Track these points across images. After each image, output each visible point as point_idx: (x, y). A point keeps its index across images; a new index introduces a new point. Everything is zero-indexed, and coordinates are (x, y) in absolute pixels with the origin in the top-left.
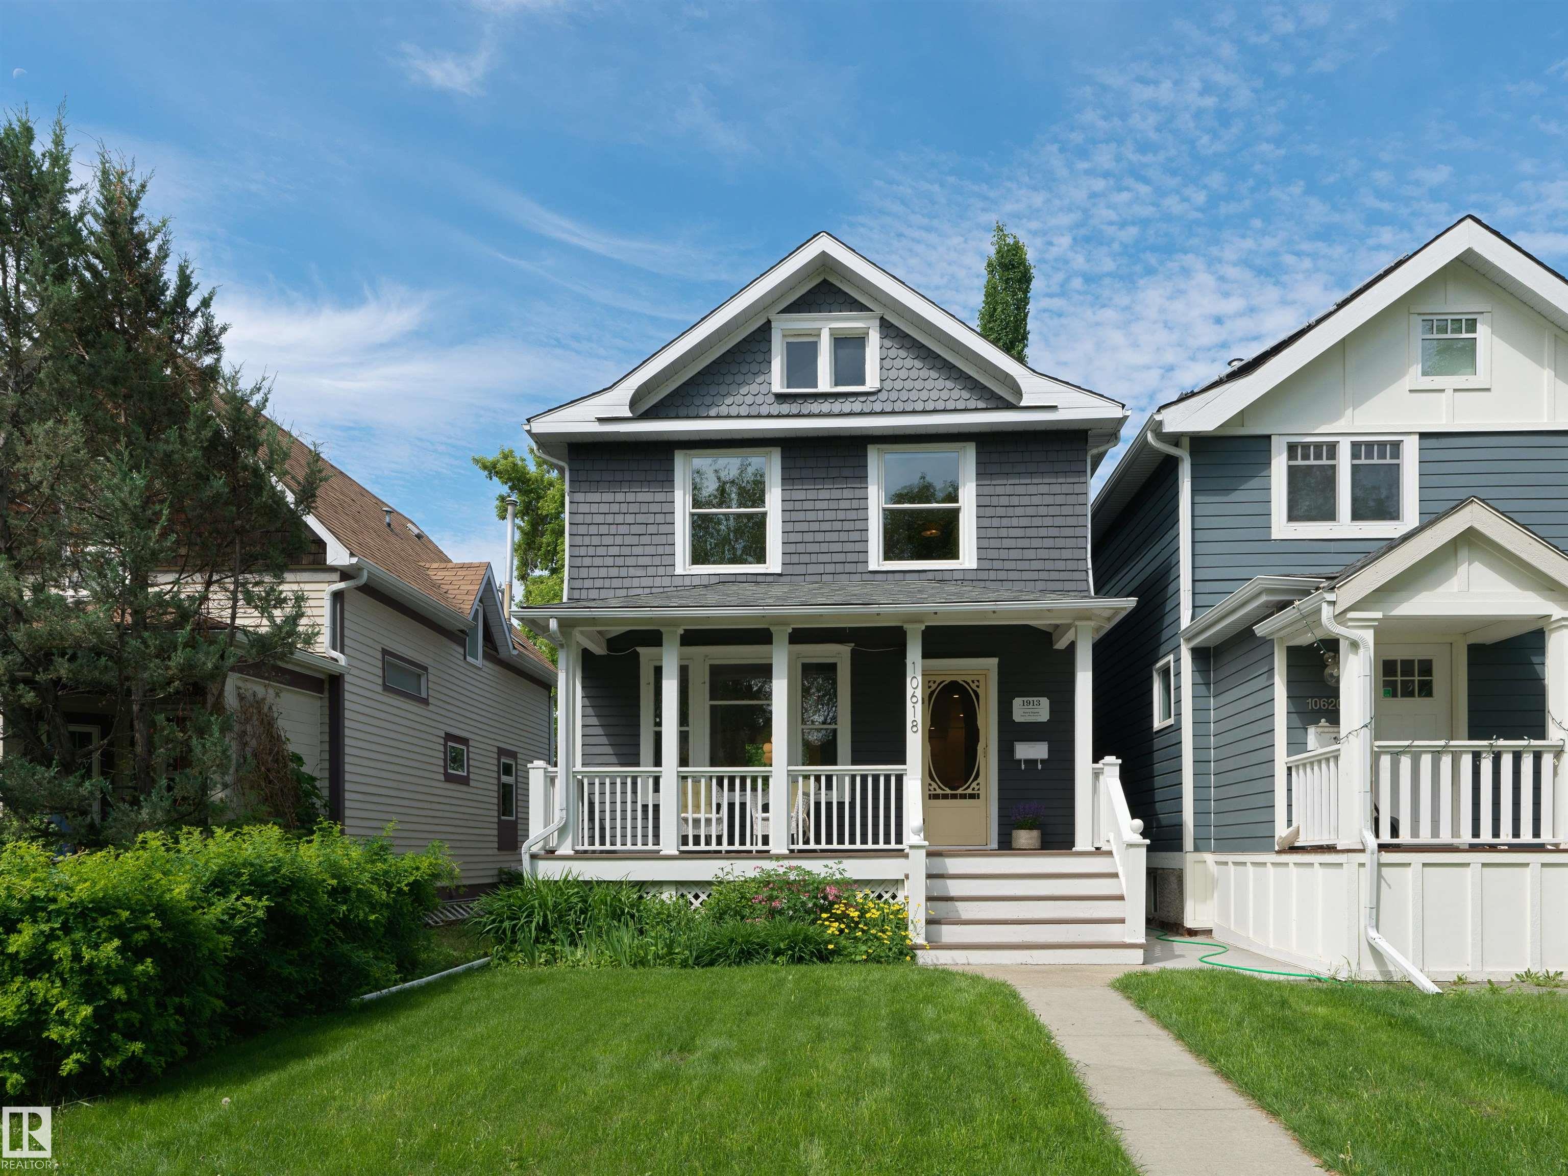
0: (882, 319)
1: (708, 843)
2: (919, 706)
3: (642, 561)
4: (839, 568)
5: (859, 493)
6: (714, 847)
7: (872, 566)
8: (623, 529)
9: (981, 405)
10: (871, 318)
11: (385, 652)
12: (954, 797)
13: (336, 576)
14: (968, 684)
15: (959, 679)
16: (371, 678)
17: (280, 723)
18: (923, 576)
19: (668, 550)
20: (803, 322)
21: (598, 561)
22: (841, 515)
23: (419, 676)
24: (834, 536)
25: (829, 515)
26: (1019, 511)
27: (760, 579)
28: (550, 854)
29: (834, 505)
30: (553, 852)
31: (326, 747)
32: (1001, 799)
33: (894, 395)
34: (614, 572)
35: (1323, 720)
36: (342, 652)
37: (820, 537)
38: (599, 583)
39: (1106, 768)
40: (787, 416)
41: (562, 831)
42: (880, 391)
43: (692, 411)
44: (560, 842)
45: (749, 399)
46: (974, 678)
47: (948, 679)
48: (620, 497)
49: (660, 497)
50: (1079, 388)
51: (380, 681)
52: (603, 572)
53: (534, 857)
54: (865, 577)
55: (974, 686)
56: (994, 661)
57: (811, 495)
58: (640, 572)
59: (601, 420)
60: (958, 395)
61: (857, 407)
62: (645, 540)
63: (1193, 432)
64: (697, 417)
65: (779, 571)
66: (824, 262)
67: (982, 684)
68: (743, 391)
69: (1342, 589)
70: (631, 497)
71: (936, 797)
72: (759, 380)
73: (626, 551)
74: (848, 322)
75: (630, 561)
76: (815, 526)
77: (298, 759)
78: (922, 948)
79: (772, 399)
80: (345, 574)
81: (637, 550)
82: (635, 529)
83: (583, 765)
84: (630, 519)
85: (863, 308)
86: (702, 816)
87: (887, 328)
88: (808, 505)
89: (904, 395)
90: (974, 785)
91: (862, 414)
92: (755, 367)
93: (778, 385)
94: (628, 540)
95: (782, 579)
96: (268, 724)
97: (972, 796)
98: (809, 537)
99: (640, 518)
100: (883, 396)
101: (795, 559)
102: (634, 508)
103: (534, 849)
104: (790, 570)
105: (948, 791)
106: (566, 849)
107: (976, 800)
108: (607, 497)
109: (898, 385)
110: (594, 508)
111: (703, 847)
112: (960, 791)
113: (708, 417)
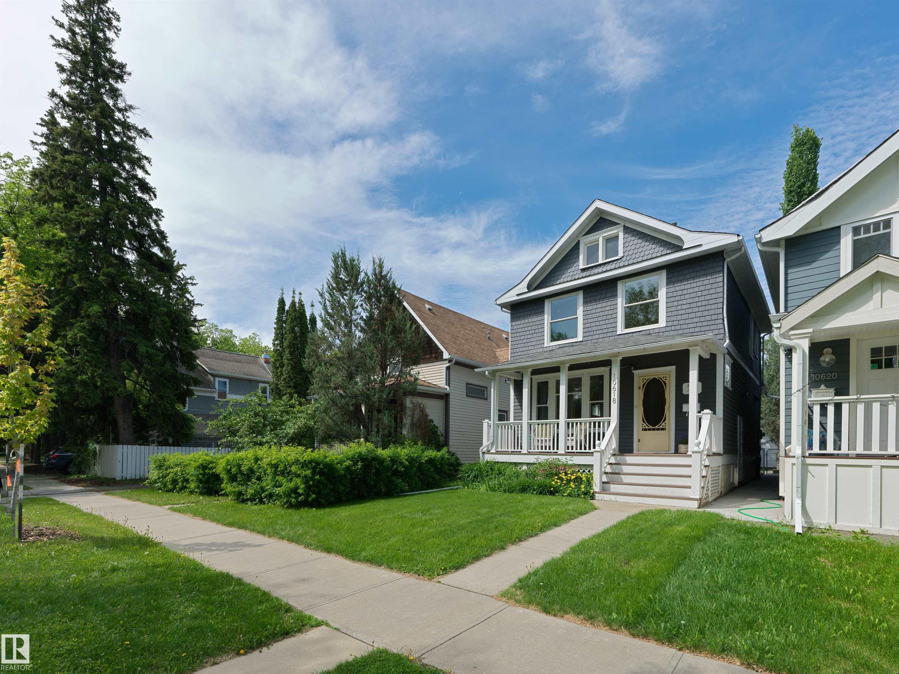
0: (624, 226)
1: (546, 449)
2: (616, 392)
3: (534, 343)
4: (605, 335)
5: (614, 303)
6: (548, 450)
7: (619, 332)
8: (528, 333)
9: (669, 251)
10: (619, 227)
11: (467, 384)
12: (654, 429)
13: (447, 362)
14: (661, 379)
15: (657, 377)
16: (462, 393)
17: (427, 410)
18: (641, 333)
19: (542, 338)
20: (592, 237)
21: (519, 346)
22: (606, 313)
23: (484, 390)
24: (603, 322)
25: (601, 314)
26: (687, 296)
27: (574, 344)
28: (488, 452)
29: (603, 309)
30: (489, 451)
31: (444, 417)
32: (676, 430)
33: (629, 258)
34: (524, 349)
35: (822, 386)
36: (449, 386)
37: (597, 324)
38: (519, 354)
39: (703, 415)
40: (586, 277)
41: (492, 444)
42: (623, 257)
43: (551, 283)
44: (492, 448)
45: (571, 274)
46: (664, 376)
47: (652, 378)
48: (527, 321)
49: (540, 318)
50: (714, 232)
51: (465, 394)
52: (521, 350)
53: (483, 453)
54: (616, 337)
55: (664, 380)
56: (673, 368)
57: (594, 307)
58: (533, 348)
59: (518, 295)
60: (658, 249)
61: (613, 266)
62: (535, 335)
63: (787, 237)
64: (553, 285)
65: (581, 340)
66: (599, 211)
67: (667, 378)
68: (569, 271)
69: (784, 320)
70: (530, 320)
71: (646, 430)
72: (575, 265)
73: (528, 340)
74: (609, 232)
75: (530, 344)
76: (595, 320)
77: (432, 421)
78: (598, 493)
79: (580, 271)
80: (450, 361)
81: (532, 340)
82: (532, 332)
83: (514, 420)
84: (530, 328)
85: (616, 224)
86: (543, 439)
87: (627, 230)
88: (593, 311)
89: (633, 257)
90: (663, 424)
91: (615, 269)
92: (573, 261)
93: (581, 267)
94: (529, 336)
95: (583, 343)
96: (422, 411)
97: (662, 429)
98: (593, 324)
99: (533, 328)
100: (624, 259)
101: (588, 334)
102: (531, 324)
103: (484, 450)
104: (586, 339)
105: (651, 427)
106: (493, 451)
107: (664, 431)
108: (523, 322)
109: (631, 253)
110: (519, 327)
111: (544, 450)
112: (656, 427)
113: (557, 284)
